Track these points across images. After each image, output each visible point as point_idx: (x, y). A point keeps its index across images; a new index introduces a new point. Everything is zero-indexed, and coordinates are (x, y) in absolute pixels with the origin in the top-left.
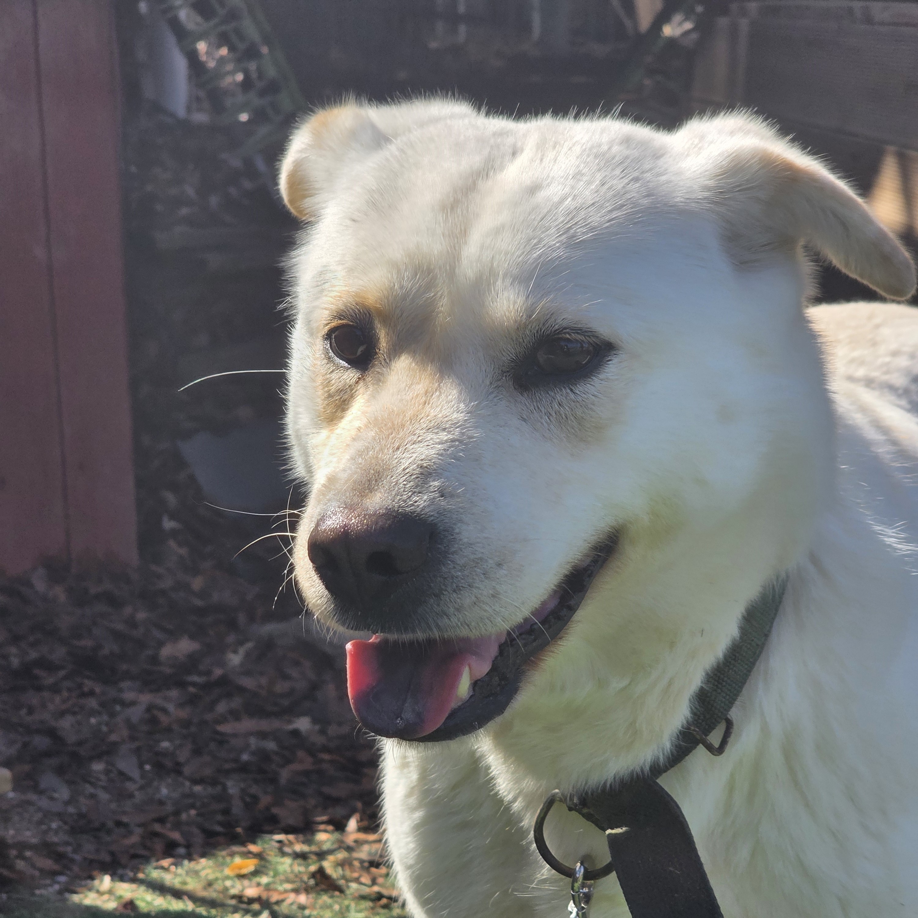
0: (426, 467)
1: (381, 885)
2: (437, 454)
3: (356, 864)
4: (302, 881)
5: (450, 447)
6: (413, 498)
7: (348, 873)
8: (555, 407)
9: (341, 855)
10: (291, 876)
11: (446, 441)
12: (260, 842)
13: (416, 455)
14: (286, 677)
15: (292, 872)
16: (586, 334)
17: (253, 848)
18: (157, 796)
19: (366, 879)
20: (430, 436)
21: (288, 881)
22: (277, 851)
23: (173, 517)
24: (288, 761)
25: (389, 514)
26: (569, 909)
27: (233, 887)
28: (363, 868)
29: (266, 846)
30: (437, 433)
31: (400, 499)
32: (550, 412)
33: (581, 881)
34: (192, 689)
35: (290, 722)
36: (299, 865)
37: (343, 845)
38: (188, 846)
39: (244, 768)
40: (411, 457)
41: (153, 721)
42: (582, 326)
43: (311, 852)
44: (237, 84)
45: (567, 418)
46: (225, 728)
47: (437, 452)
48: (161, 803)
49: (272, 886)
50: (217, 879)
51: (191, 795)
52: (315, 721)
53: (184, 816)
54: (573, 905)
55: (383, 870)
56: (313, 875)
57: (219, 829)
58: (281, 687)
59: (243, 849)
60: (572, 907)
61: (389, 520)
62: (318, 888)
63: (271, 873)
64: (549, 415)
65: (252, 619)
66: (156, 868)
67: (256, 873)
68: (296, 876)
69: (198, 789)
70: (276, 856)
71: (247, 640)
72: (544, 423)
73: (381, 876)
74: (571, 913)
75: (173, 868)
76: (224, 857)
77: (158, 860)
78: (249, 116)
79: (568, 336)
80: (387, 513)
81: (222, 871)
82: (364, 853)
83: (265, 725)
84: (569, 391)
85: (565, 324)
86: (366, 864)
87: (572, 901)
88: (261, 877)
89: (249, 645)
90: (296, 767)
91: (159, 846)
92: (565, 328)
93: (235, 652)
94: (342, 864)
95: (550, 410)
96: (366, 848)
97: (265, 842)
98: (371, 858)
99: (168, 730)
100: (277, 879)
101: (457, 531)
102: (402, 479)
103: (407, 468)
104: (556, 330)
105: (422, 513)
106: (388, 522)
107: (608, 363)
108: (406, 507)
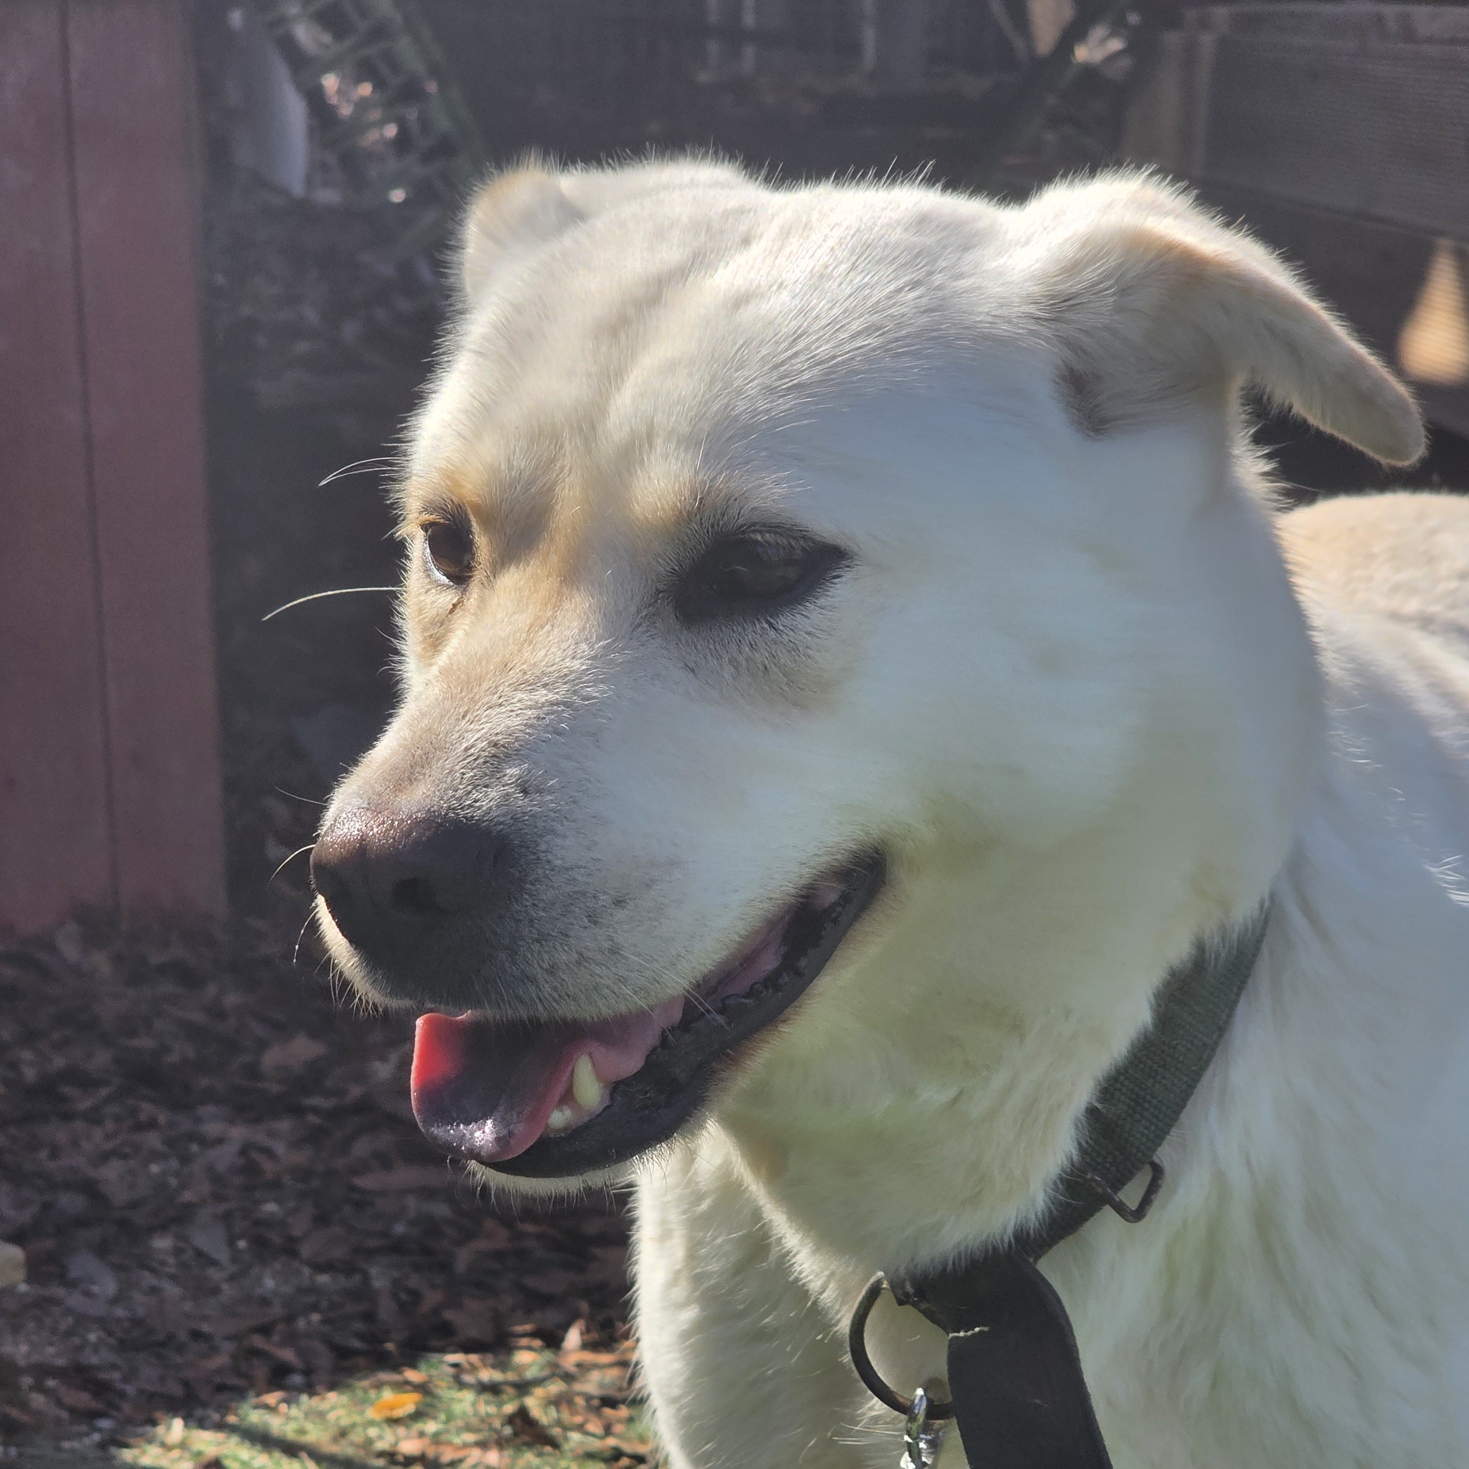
0: (502, 746)
1: (620, 1437)
2: (525, 725)
3: (580, 1401)
4: (491, 1429)
5: (547, 714)
6: (474, 794)
7: (566, 1416)
9: (556, 1387)
10: (474, 1421)
11: (544, 704)
12: (423, 1366)
13: (490, 725)
15: (476, 1414)
16: (791, 534)
17: (412, 1375)
18: (259, 1291)
19: (595, 1426)
20: (518, 696)
21: (469, 1428)
22: (451, 1379)
23: (284, 839)
24: (468, 1236)
25: (431, 820)
27: (380, 1438)
28: (590, 1408)
29: (434, 1372)
30: (531, 692)
31: (452, 796)
32: (737, 659)
33: (921, 1420)
34: (313, 1119)
36: (487, 1403)
37: (557, 1370)
38: (308, 1372)
39: (397, 1247)
40: (482, 729)
41: (250, 1169)
43: (507, 1383)
44: (386, 143)
46: (367, 1182)
48: (265, 1302)
49: (444, 1437)
50: (354, 1426)
51: (313, 1289)
53: (301, 1323)
54: (909, 1459)
55: (626, 1411)
56: (510, 1420)
57: (357, 1344)
59: (395, 1377)
60: (908, 1462)
61: (429, 830)
62: (518, 1441)
63: (442, 1416)
66: (256, 1407)
67: (418, 1416)
68: (483, 1421)
69: (323, 1279)
70: (449, 1388)
71: (402, 1040)
72: (727, 676)
73: (620, 1421)
75: (283, 1407)
76: (365, 1391)
77: (258, 1395)
78: (406, 194)
80: (429, 818)
81: (362, 1413)
82: (592, 1384)
83: (431, 1176)
86: (596, 1402)
87: (907, 1454)
88: (425, 1423)
89: (406, 1048)
90: (482, 1244)
91: (261, 1371)
92: (756, 524)
93: (383, 1059)
94: (556, 1402)
96: (595, 1376)
97: (432, 1366)
98: (604, 1392)
99: (275, 1185)
100: (452, 1426)
101: (543, 847)
102: (461, 764)
103: (472, 746)
104: (742, 526)
105: (485, 819)
106: (427, 833)
107: (834, 580)
108: (460, 809)
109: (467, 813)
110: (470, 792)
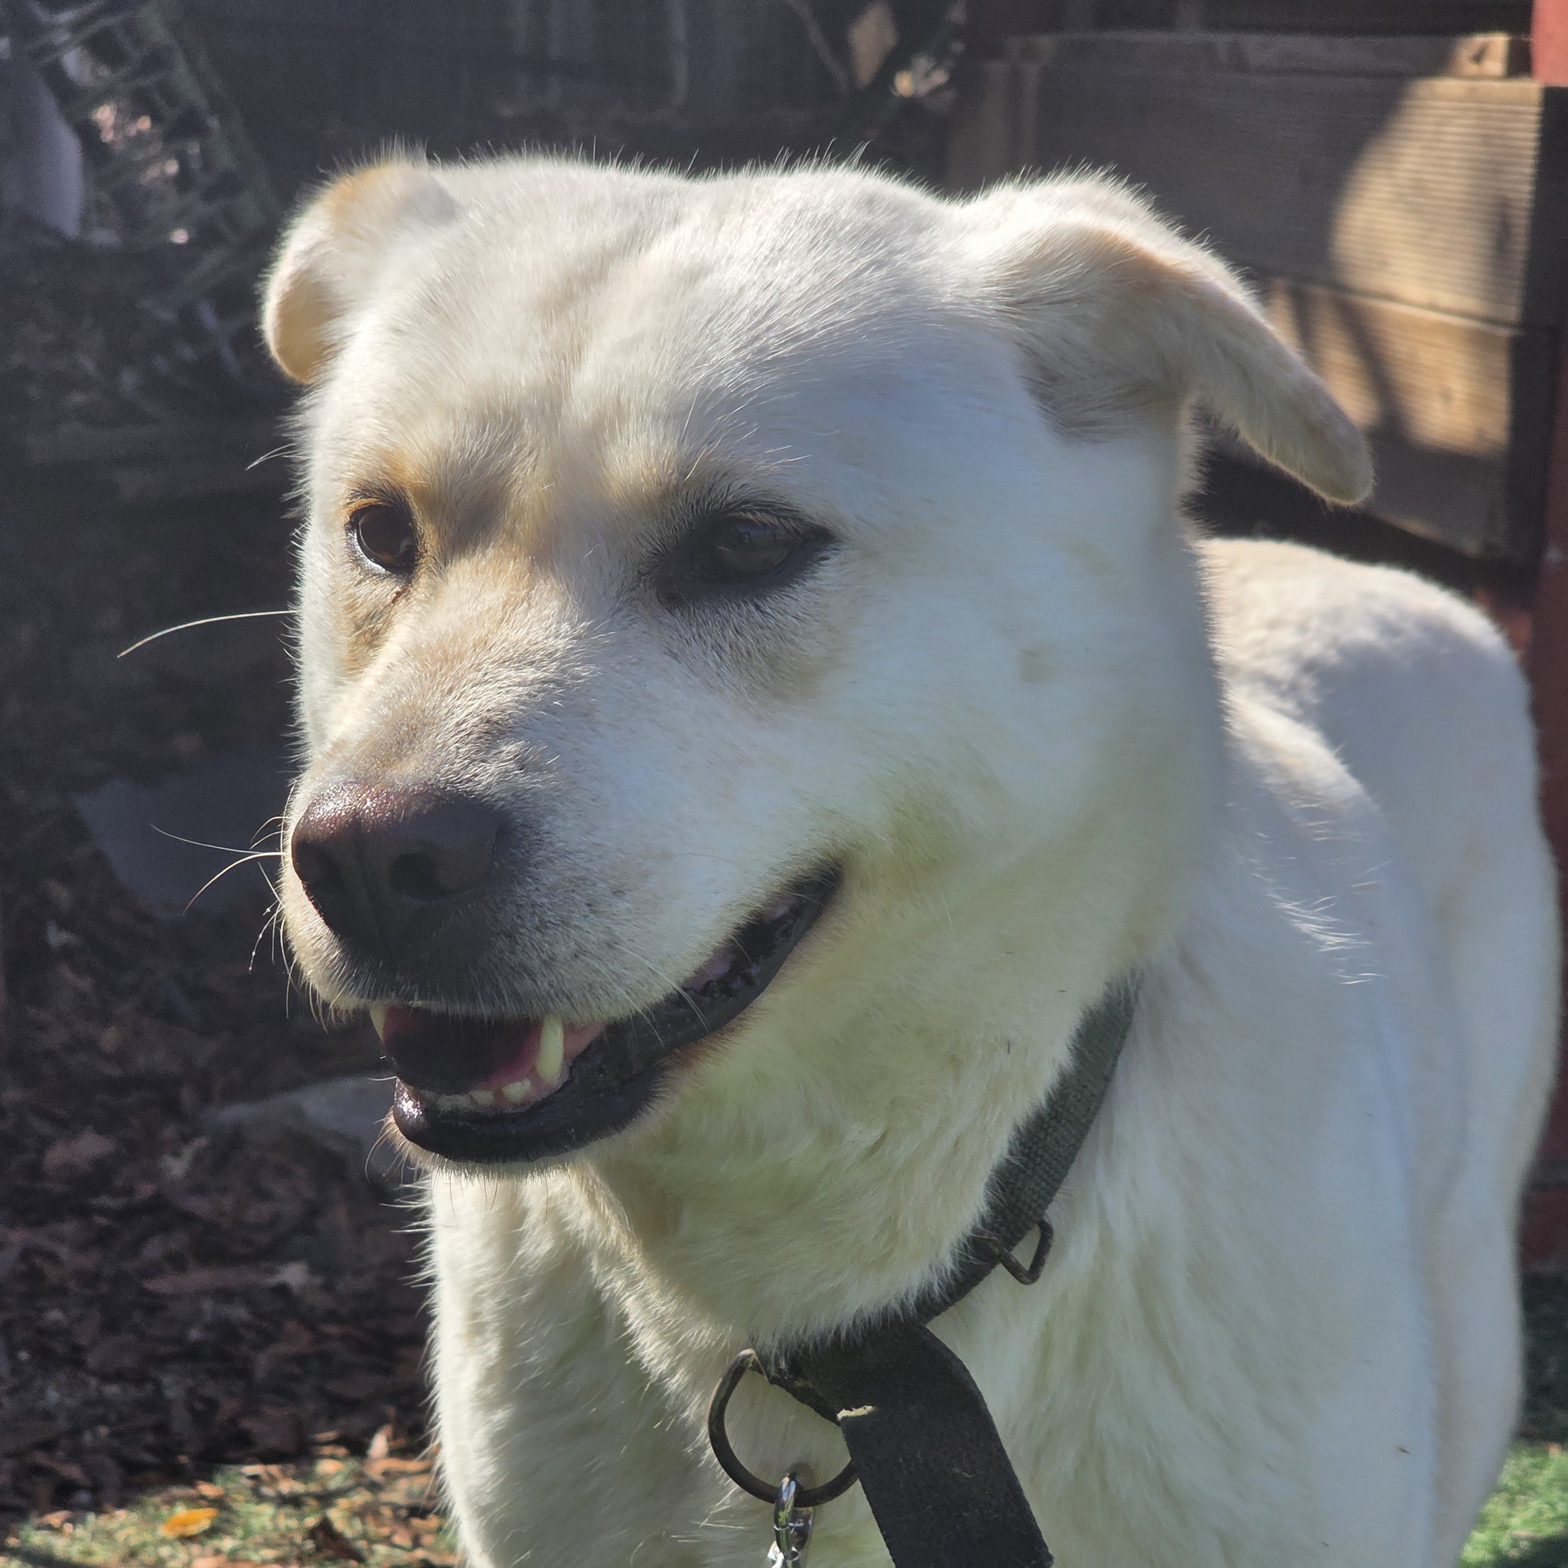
0: (496, 723)
1: (430, 1549)
2: (516, 702)
3: (387, 1512)
4: (293, 1544)
5: (539, 692)
6: (472, 769)
7: (372, 1528)
8: (730, 637)
9: (361, 1498)
10: (274, 1536)
11: (532, 683)
12: (219, 1478)
13: (479, 702)
14: (265, 1196)
15: (276, 1529)
16: (782, 514)
17: (207, 1489)
18: (41, 1404)
19: (402, 1538)
20: (504, 673)
21: (268, 1544)
22: (250, 1492)
23: (65, 924)
24: (269, 1339)
25: (430, 794)
26: (771, 1555)
27: (173, 1557)
28: (397, 1518)
29: (231, 1485)
30: (517, 669)
31: (448, 770)
32: (720, 643)
33: (790, 1507)
34: (101, 1221)
35: (272, 1272)
36: (288, 1516)
37: (362, 1480)
38: (95, 1489)
39: (192, 1354)
40: (472, 705)
41: (33, 1276)
42: (774, 500)
43: (308, 1494)
44: (166, 179)
45: (749, 655)
46: (161, 1285)
47: (517, 698)
48: (48, 1416)
49: (242, 1554)
50: (144, 1545)
51: (102, 1401)
52: (314, 1269)
53: (88, 1438)
54: (777, 1549)
55: (433, 1522)
56: (312, 1534)
57: (147, 1458)
58: (258, 1212)
59: (191, 1492)
60: (776, 1552)
61: (429, 803)
62: (321, 1556)
63: (239, 1532)
64: (717, 648)
65: (205, 1097)
66: (39, 1528)
67: (213, 1532)
68: (283, 1536)
69: (112, 1390)
70: (247, 1502)
71: (197, 1133)
72: (711, 663)
73: (429, 1532)
74: (774, 1562)
75: (68, 1527)
76: (157, 1508)
77: (41, 1515)
78: (189, 234)
79: (750, 516)
80: (427, 791)
81: (154, 1531)
82: (399, 1494)
83: (230, 1277)
84: (752, 608)
85: (744, 495)
86: (403, 1513)
87: (775, 1543)
88: (221, 1539)
89: (201, 1142)
90: (282, 1348)
91: (44, 1489)
92: (746, 502)
93: (177, 1154)
94: (361, 1513)
95: (721, 641)
96: (403, 1484)
97: (228, 1479)
98: (413, 1501)
99: (60, 1291)
100: (250, 1543)
101: (546, 827)
102: (453, 739)
103: (464, 722)
104: (730, 504)
105: (487, 794)
106: (428, 806)
107: (822, 562)
108: (459, 783)
109: (467, 787)
110: (467, 766)
